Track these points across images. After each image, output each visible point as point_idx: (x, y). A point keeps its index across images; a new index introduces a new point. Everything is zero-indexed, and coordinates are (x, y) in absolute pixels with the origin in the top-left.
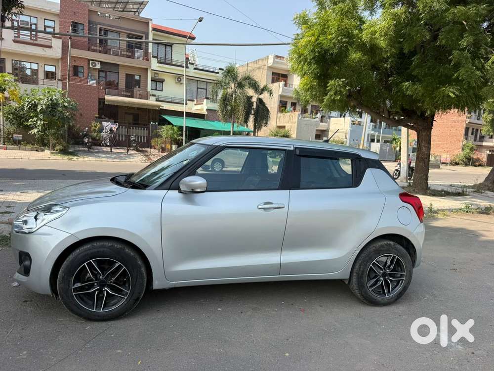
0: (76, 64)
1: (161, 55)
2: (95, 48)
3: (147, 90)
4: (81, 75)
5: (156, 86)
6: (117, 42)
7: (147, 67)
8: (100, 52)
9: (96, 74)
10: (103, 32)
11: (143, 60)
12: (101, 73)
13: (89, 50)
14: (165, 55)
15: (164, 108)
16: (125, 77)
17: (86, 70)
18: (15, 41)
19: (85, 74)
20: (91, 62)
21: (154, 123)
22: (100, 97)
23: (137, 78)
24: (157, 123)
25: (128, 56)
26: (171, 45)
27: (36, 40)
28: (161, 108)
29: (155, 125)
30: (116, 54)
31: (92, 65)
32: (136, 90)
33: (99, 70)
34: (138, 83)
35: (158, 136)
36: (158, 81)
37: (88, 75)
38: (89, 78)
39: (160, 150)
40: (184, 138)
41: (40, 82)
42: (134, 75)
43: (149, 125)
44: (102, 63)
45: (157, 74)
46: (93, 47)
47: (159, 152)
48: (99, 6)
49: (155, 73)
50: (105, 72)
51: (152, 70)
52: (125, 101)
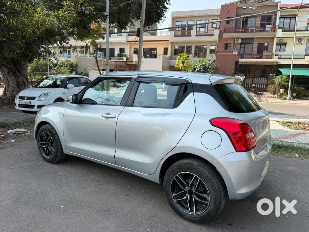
0: (227, 42)
1: (286, 25)
2: (239, 30)
3: (272, 52)
4: (229, 48)
5: (280, 48)
6: (254, 23)
7: (273, 36)
8: (242, 32)
9: (238, 46)
10: (245, 19)
11: (271, 31)
12: (242, 45)
13: (235, 32)
14: (290, 25)
15: (281, 63)
16: (257, 45)
17: (232, 45)
18: (196, 35)
19: (231, 47)
20: (236, 39)
21: (272, 75)
22: (236, 61)
23: (266, 45)
24: (274, 75)
25: (260, 31)
26: (295, 16)
27: (207, 33)
28: (278, 63)
29: (273, 76)
30: (252, 31)
31: (236, 41)
32: (265, 53)
33: (241, 44)
34: (266, 48)
35: (273, 83)
36: (282, 45)
37: (233, 48)
38: (234, 49)
39: (272, 93)
40: (290, 84)
41: (207, 56)
42: (263, 43)
43: (268, 76)
44: (242, 39)
45: (282, 39)
46: (237, 30)
47: (271, 94)
48: (246, 3)
49: (280, 39)
50: (245, 44)
51: (277, 37)
52: (252, 61)
